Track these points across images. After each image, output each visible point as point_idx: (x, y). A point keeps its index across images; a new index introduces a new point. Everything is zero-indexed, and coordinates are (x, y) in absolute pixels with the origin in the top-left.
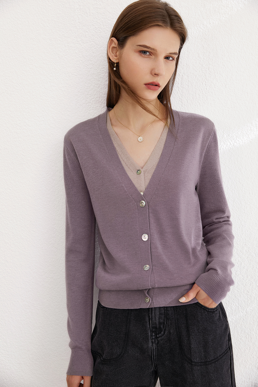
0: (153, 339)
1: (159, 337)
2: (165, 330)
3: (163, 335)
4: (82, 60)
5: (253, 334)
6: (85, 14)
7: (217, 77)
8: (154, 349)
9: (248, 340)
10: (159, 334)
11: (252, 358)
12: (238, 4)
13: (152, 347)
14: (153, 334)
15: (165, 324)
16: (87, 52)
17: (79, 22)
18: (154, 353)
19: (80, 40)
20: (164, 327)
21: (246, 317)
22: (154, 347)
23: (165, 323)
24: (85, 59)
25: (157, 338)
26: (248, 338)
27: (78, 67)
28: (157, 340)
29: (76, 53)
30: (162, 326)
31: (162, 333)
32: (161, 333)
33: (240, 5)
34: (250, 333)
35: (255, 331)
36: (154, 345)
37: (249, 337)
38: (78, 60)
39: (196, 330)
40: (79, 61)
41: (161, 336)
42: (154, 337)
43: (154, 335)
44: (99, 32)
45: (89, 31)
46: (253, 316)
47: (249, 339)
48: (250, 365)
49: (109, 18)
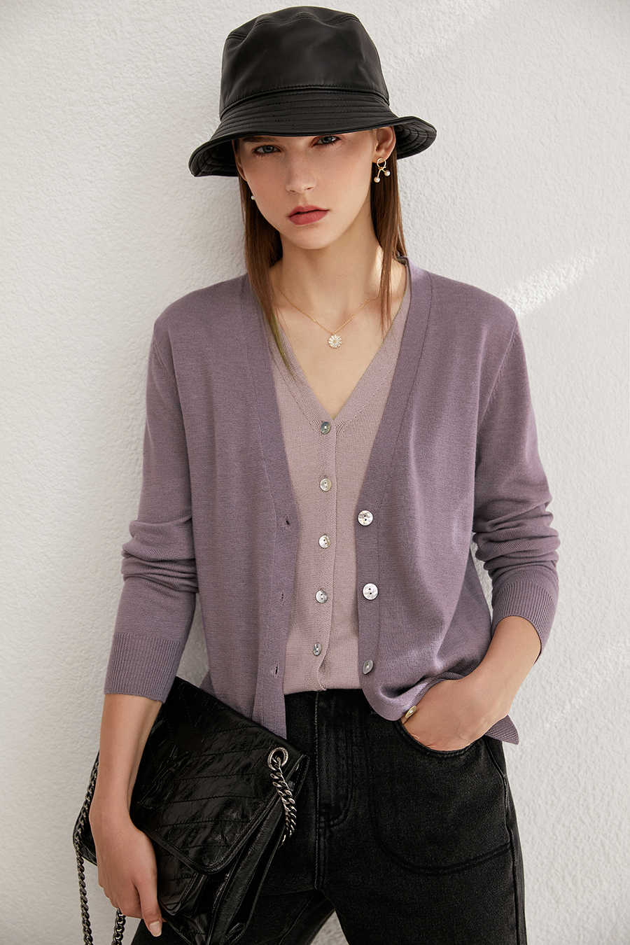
0: (320, 828)
1: (334, 825)
2: (347, 811)
3: (342, 822)
4: (104, 146)
5: (539, 805)
6: (110, 35)
7: (432, 181)
8: (322, 847)
9: (528, 819)
10: (333, 819)
11: (539, 865)
12: (478, 6)
13: (317, 844)
14: (323, 819)
15: (349, 798)
16: (116, 126)
17: (96, 54)
18: (322, 857)
19: (100, 98)
20: (345, 806)
21: (522, 762)
22: (322, 844)
23: (349, 796)
24: (113, 143)
25: (330, 826)
26: (527, 814)
27: (95, 161)
28: (330, 831)
29: (90, 128)
30: (341, 805)
31: (341, 817)
32: (338, 818)
33: (482, 9)
34: (532, 803)
35: (544, 797)
36: (322, 839)
37: (531, 812)
38: (96, 145)
39: (411, 802)
40: (99, 147)
41: (338, 824)
42: (322, 825)
43: (324, 822)
44: (146, 76)
45: (121, 76)
46: (538, 760)
47: (530, 818)
48: (536, 881)
49: (168, 44)
